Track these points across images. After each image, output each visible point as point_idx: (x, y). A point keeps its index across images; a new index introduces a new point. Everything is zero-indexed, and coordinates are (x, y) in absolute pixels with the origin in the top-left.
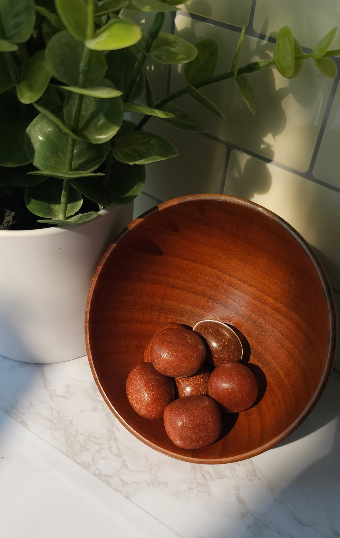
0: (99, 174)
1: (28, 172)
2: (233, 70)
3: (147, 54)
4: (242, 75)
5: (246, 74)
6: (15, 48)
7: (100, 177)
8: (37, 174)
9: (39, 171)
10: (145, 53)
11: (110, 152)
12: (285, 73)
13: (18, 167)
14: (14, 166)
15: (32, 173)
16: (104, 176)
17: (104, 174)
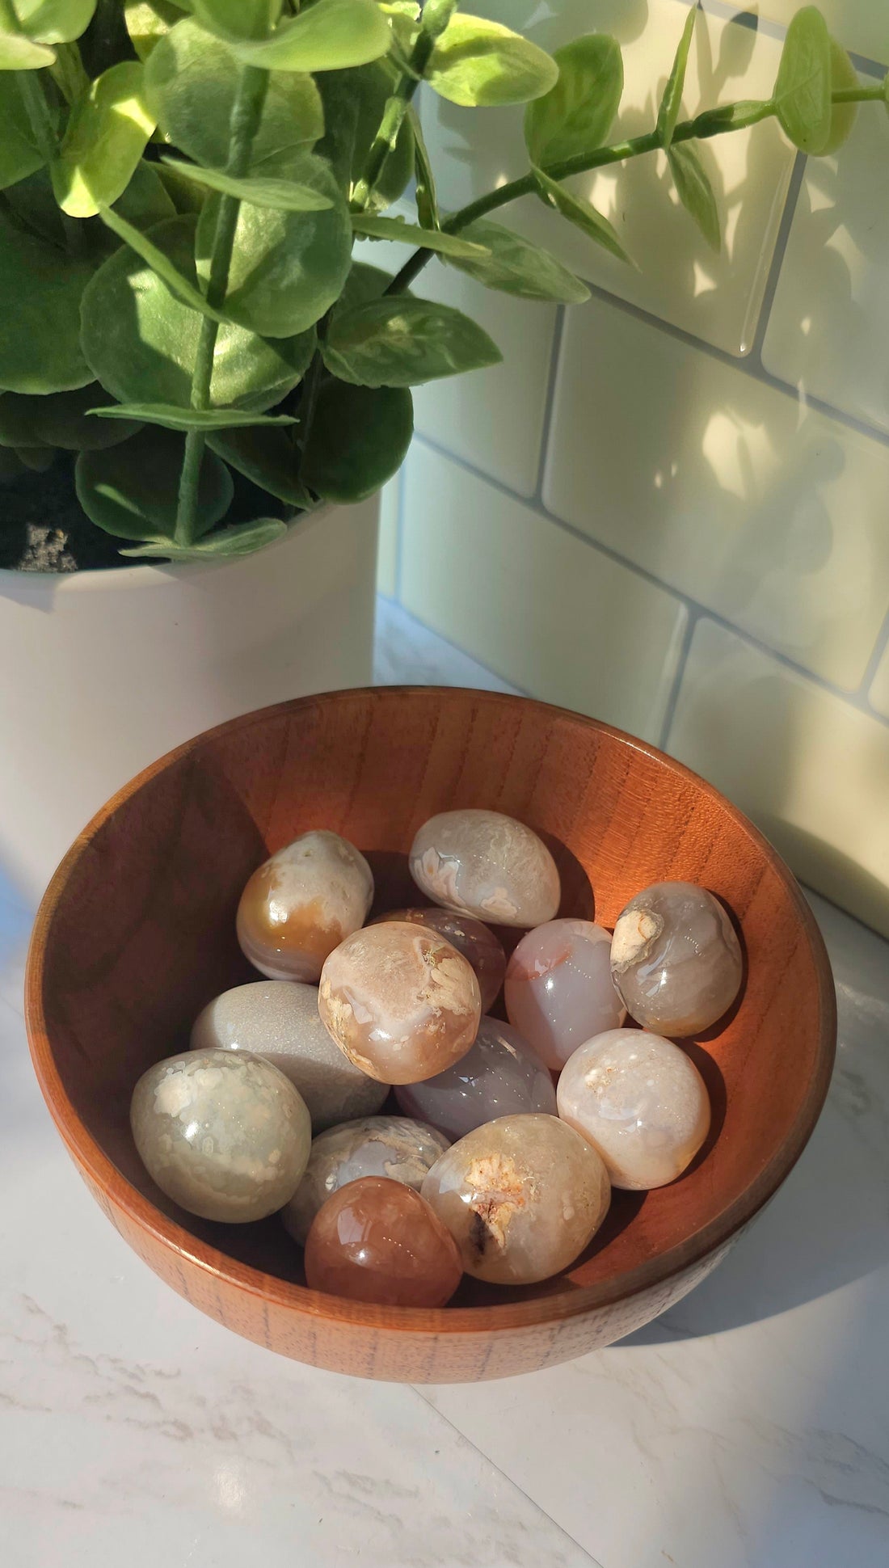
0: (284, 419)
1: (88, 409)
2: (661, 129)
3: (417, 77)
4: (686, 143)
5: (695, 139)
6: (47, 58)
7: (288, 428)
8: (111, 414)
9: (119, 406)
10: (411, 72)
11: (317, 353)
12: (805, 140)
13: (57, 393)
14: (45, 391)
15: (98, 411)
16: (296, 423)
17: (296, 417)
